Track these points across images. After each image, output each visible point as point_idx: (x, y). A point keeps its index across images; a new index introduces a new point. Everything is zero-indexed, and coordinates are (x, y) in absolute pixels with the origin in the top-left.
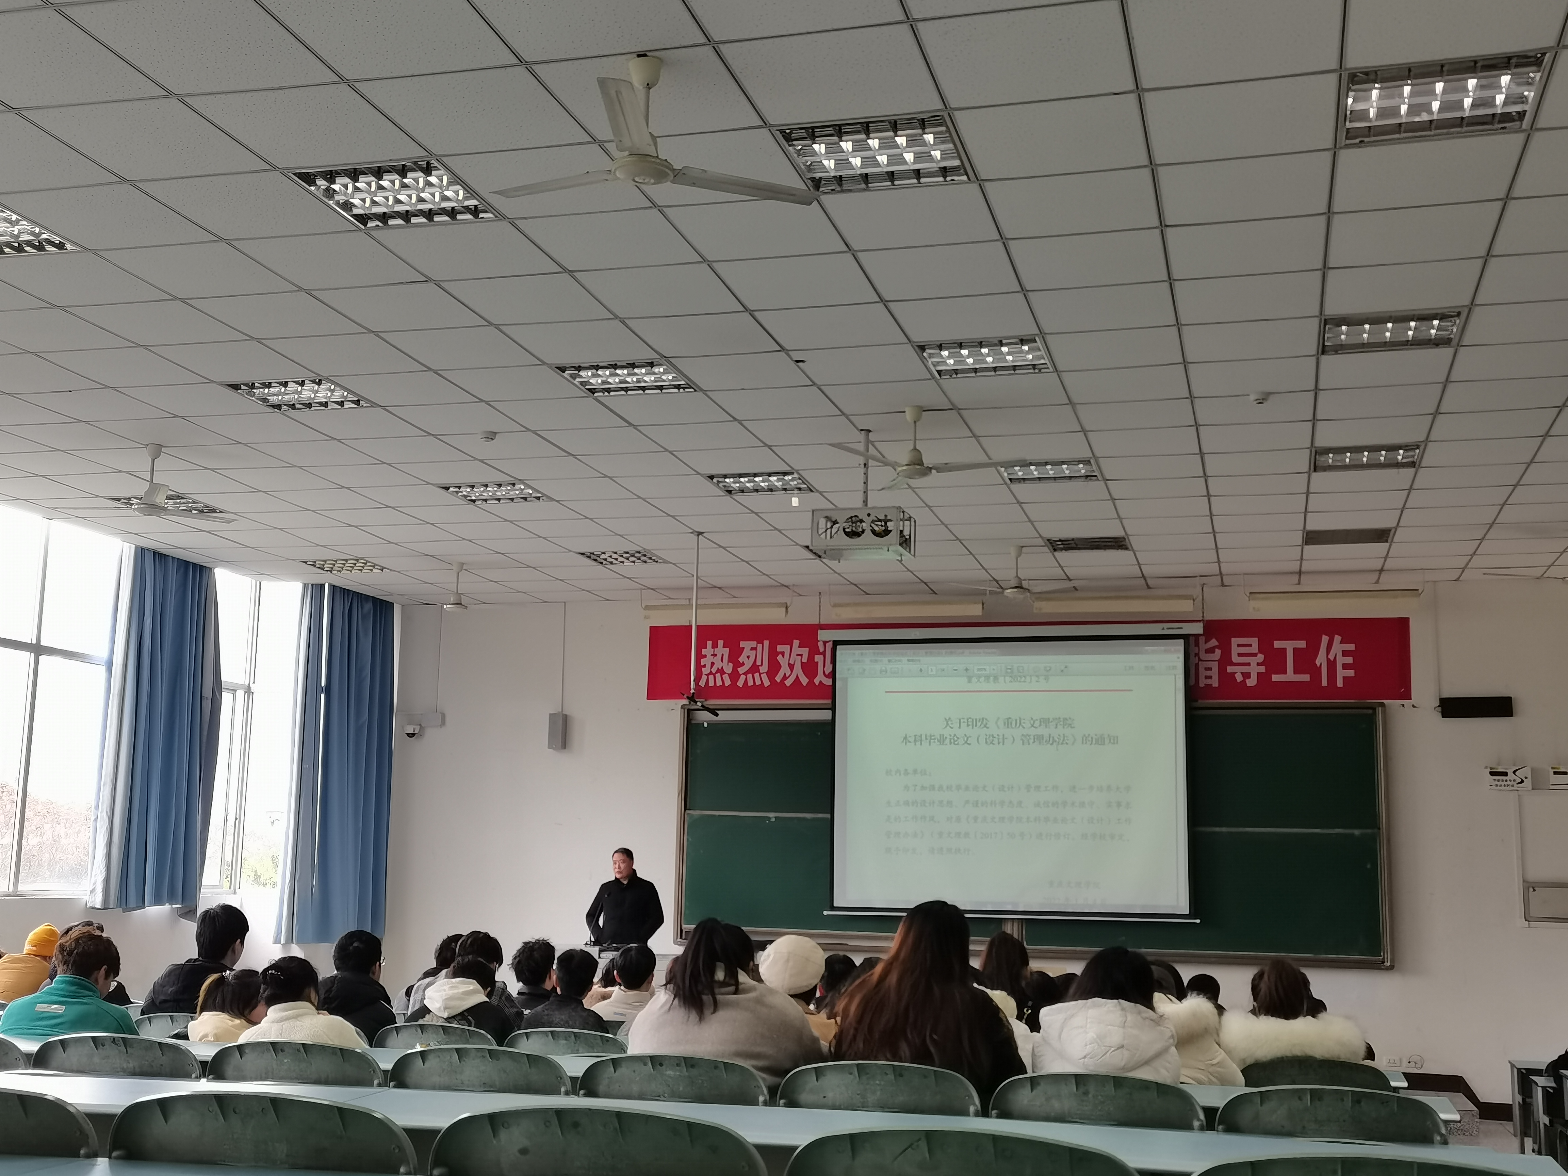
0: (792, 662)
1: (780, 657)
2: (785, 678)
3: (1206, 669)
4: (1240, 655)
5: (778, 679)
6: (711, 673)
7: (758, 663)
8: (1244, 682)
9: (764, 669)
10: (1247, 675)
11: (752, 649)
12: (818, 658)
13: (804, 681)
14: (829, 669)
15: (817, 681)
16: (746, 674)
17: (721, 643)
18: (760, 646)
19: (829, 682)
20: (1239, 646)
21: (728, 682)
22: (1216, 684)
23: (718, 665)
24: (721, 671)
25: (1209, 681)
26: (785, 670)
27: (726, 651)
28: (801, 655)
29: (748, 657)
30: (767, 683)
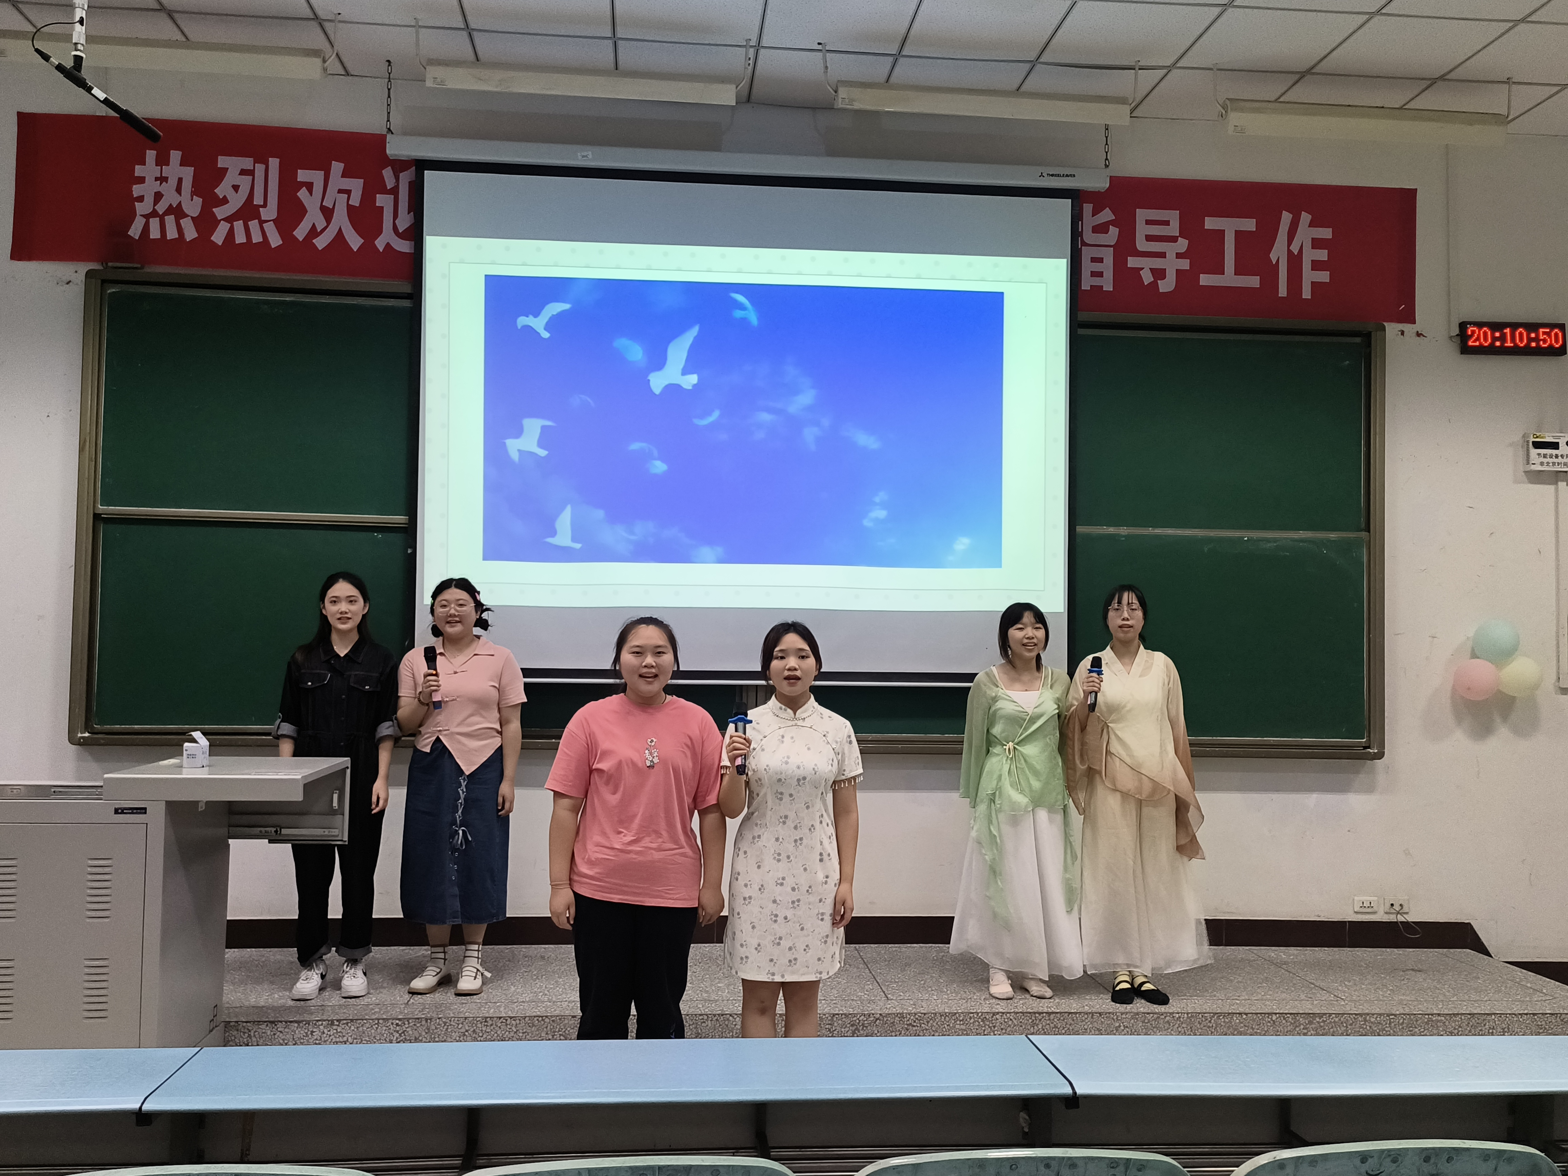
0: (328, 203)
1: (303, 194)
2: (314, 233)
3: (1094, 260)
4: (1149, 238)
5: (300, 233)
6: (154, 214)
7: (258, 200)
8: (1154, 285)
9: (270, 212)
10: (1159, 274)
11: (243, 172)
12: (383, 200)
13: (355, 241)
14: (405, 222)
15: (380, 244)
16: (230, 219)
17: (175, 156)
18: (260, 169)
19: (404, 246)
20: (1148, 222)
21: (191, 233)
22: (1108, 287)
23: (170, 198)
24: (177, 212)
25: (1097, 281)
26: (313, 217)
27: (188, 173)
28: (348, 192)
29: (236, 188)
30: (275, 240)
